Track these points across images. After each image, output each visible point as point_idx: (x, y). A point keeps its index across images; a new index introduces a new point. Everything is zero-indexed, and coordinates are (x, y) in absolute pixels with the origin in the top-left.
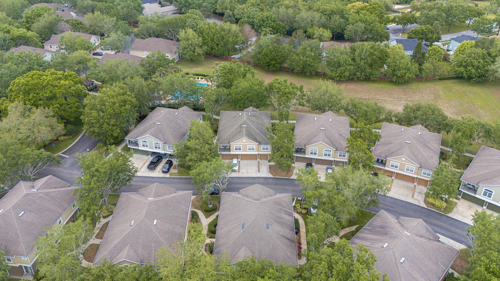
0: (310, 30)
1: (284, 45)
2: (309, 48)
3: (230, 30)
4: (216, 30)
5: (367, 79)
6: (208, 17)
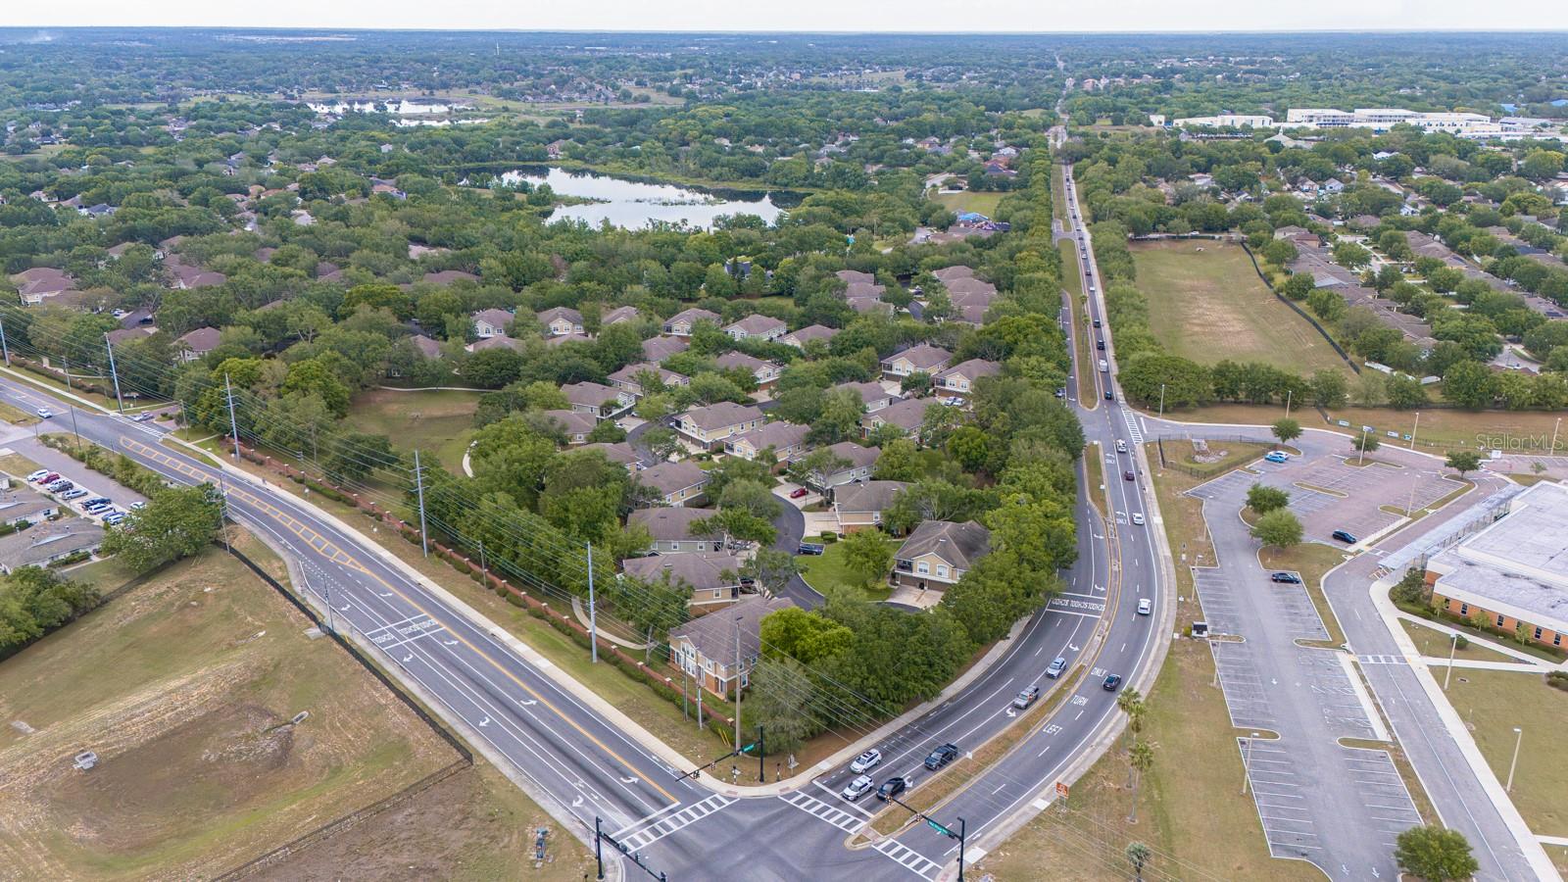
3: (537, 261)
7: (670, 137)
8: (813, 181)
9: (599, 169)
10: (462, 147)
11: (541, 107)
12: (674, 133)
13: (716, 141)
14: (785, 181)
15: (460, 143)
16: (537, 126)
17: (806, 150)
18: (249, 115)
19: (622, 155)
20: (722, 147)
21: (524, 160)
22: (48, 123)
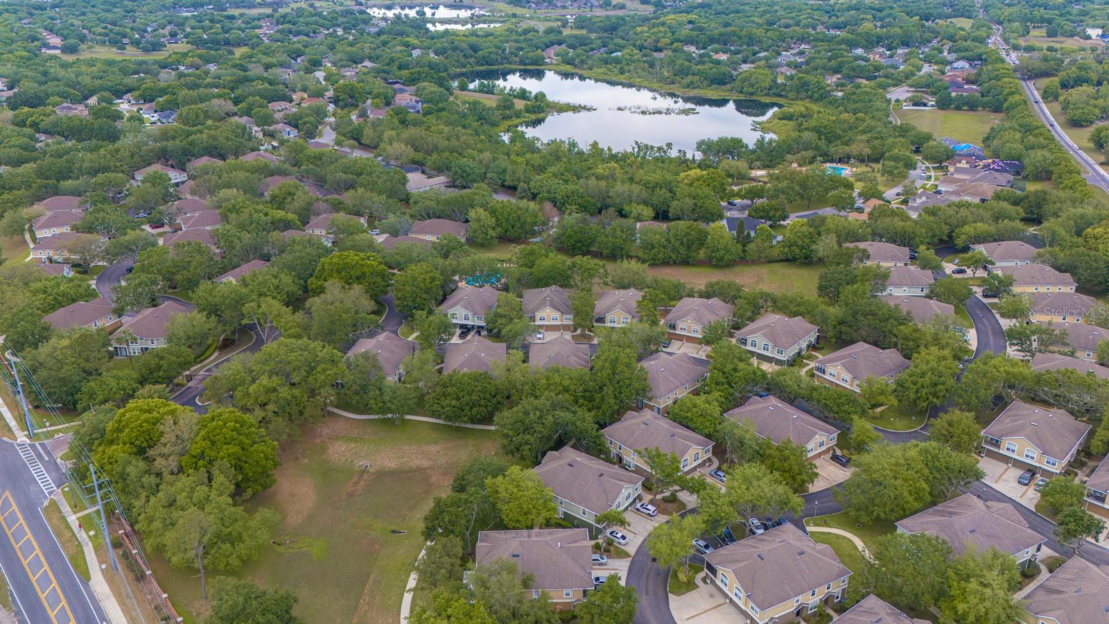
0: (627, 208)
1: (591, 225)
2: (619, 228)
3: (527, 209)
4: (511, 209)
5: (685, 263)
6: (495, 191)
7: (646, 44)
8: (777, 91)
9: (585, 73)
10: (476, 52)
11: (542, 13)
12: (649, 40)
13: (685, 48)
14: (751, 90)
15: (474, 48)
16: (538, 32)
17: (767, 59)
18: (321, 21)
19: (606, 62)
20: (690, 54)
21: (525, 64)
22: (178, 25)
